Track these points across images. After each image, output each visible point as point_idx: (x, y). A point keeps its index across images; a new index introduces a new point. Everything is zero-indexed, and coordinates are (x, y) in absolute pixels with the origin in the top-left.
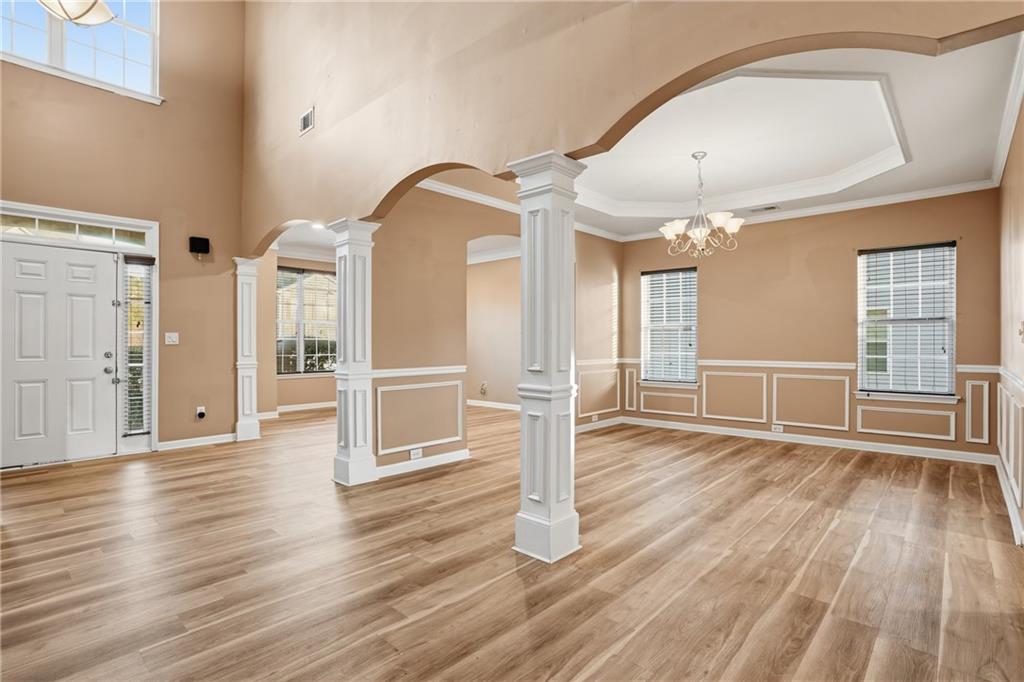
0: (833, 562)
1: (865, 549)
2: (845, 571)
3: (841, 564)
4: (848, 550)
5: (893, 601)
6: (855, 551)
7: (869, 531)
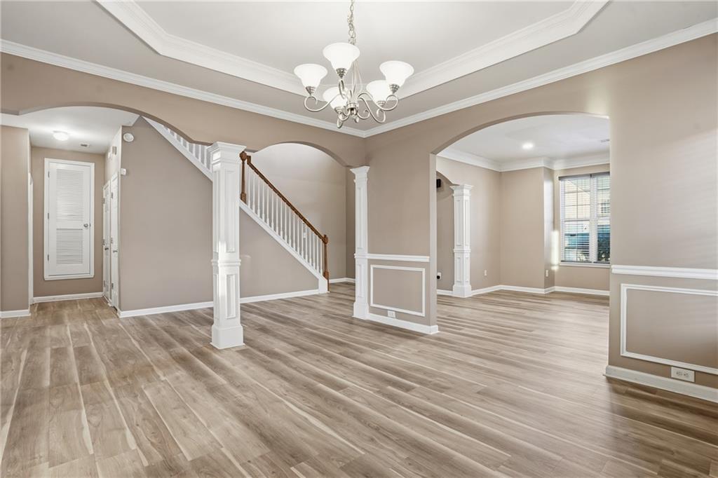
0: (97, 405)
1: (83, 428)
2: (85, 404)
3: (91, 407)
4: (94, 420)
5: (46, 403)
6: (89, 421)
7: (91, 452)
